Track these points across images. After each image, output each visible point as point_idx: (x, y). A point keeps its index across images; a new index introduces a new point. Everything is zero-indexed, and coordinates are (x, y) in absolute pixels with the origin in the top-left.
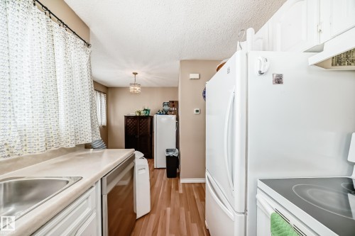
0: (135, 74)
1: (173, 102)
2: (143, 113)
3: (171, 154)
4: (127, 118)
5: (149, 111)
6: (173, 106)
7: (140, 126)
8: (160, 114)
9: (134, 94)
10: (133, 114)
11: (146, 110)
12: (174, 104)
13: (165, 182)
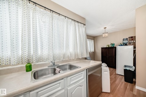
0: (105, 28)
1: (132, 37)
2: (110, 46)
3: (128, 68)
4: (102, 48)
5: (114, 44)
6: (132, 40)
7: (109, 52)
8: (122, 45)
9: (105, 37)
10: (105, 46)
11: (112, 44)
12: (133, 38)
13: (122, 83)
